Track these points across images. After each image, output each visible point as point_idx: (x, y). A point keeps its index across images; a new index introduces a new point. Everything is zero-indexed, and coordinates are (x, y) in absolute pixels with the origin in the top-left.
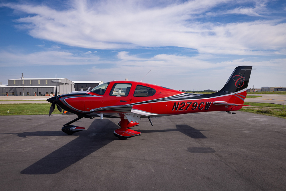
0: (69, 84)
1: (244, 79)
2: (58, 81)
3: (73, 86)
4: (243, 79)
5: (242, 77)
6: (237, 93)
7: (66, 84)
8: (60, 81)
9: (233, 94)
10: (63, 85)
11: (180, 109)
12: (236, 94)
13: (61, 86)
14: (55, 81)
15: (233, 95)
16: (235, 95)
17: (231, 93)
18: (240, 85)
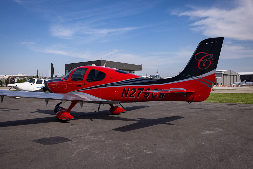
0: (233, 75)
1: (211, 57)
2: (221, 73)
3: (238, 78)
4: (209, 57)
5: (208, 55)
6: (199, 77)
7: (230, 75)
8: (223, 73)
9: (195, 78)
10: (227, 76)
11: (130, 96)
12: (199, 79)
13: (225, 77)
14: (219, 73)
15: (195, 80)
16: (197, 80)
17: (192, 77)
18: (204, 65)
